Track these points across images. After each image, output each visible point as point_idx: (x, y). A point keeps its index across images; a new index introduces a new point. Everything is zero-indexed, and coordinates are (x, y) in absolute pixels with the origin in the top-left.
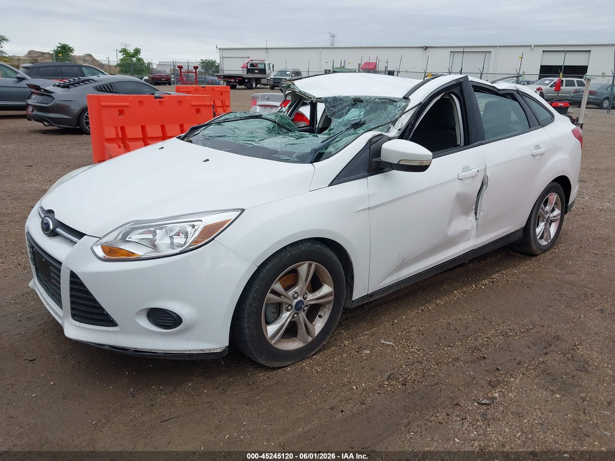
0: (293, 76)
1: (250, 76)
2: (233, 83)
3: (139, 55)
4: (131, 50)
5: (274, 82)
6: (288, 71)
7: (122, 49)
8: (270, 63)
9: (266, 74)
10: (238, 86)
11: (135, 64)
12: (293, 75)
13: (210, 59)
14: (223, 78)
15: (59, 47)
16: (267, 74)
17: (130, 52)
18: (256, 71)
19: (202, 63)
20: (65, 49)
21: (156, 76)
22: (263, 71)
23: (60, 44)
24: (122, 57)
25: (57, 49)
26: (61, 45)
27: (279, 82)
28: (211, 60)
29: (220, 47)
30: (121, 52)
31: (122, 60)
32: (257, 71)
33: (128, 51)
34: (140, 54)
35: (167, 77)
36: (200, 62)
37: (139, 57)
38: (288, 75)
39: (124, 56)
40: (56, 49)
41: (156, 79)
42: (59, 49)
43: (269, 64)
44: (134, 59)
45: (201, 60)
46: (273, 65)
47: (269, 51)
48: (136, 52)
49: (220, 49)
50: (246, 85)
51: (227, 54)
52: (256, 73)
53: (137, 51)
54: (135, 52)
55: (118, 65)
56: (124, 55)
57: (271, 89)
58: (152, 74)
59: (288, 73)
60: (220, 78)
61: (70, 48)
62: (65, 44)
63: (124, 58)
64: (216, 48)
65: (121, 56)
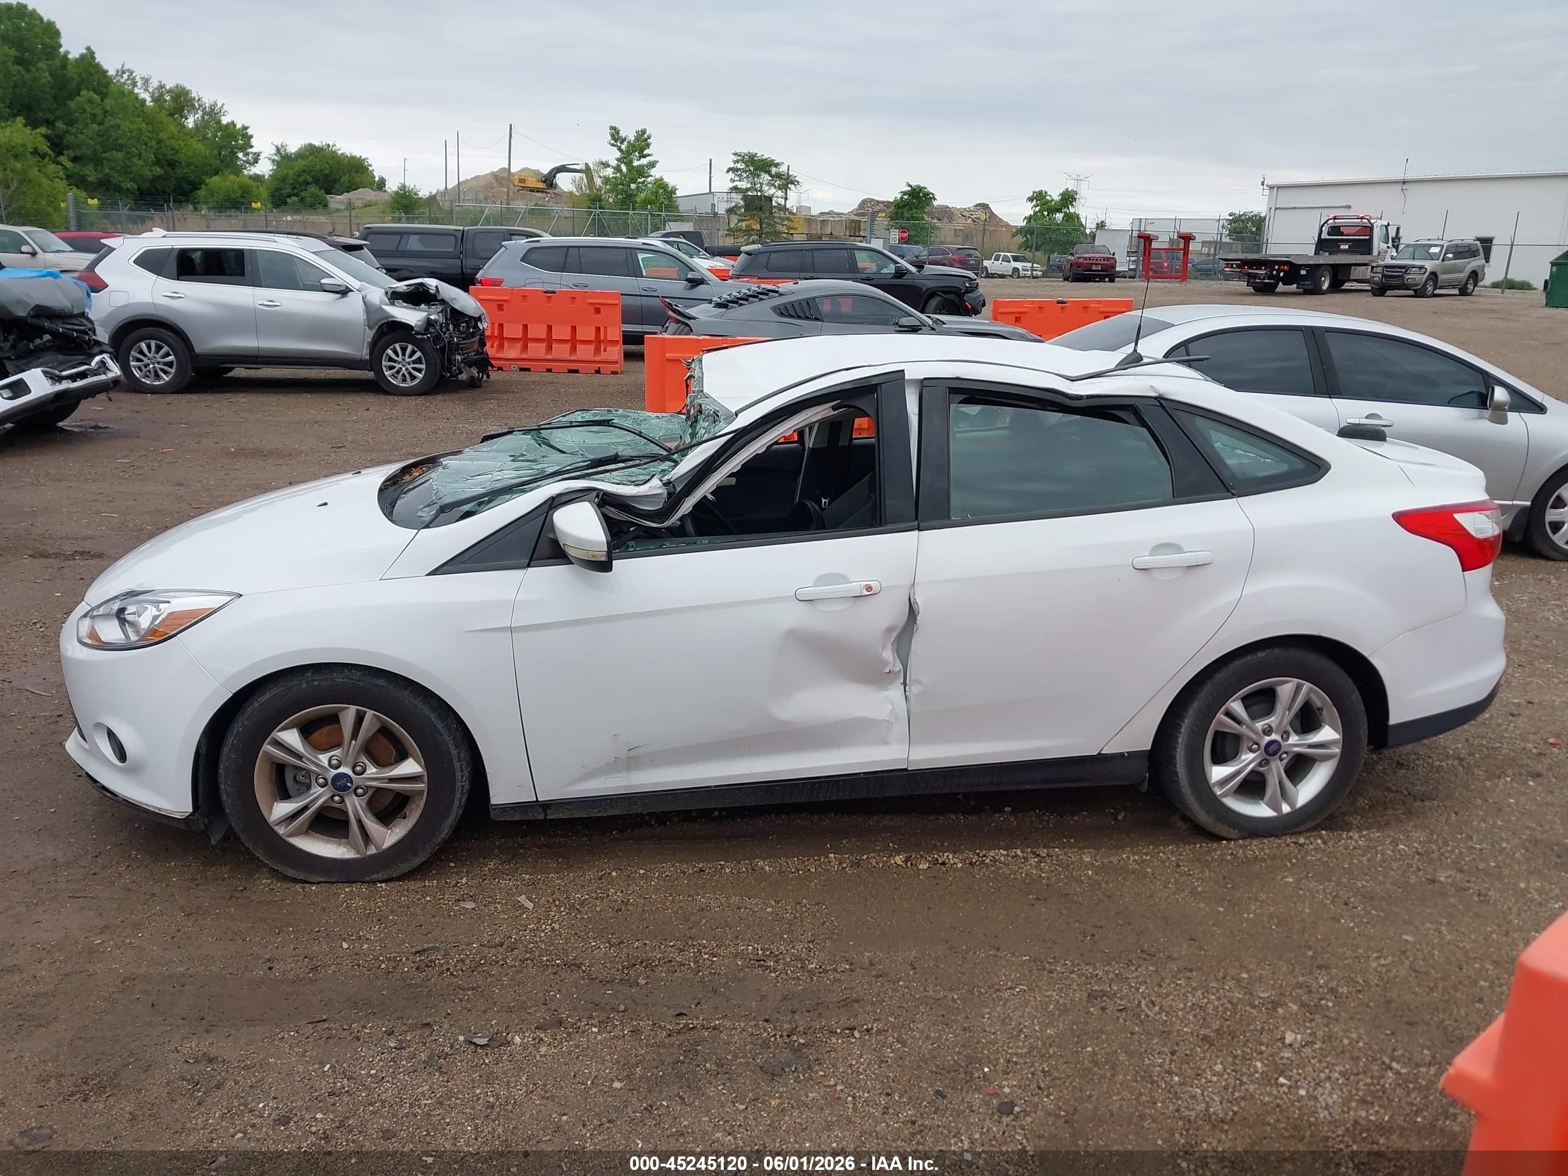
0: (1450, 259)
1: (1326, 259)
2: (1264, 279)
3: (1072, 205)
4: (1055, 195)
5: (1384, 276)
6: (1436, 246)
7: (1034, 192)
8: (1388, 225)
9: (1370, 252)
10: (1281, 287)
11: (1058, 228)
12: (1451, 256)
13: (1255, 212)
14: (1238, 266)
15: (905, 193)
16: (1375, 253)
17: (1053, 200)
18: (1342, 247)
19: (1231, 222)
20: (918, 197)
21: (1081, 260)
22: (1364, 246)
23: (910, 186)
24: (1032, 213)
25: (902, 198)
26: (910, 188)
27: (1399, 276)
28: (1255, 216)
29: (1271, 183)
30: (1031, 199)
31: (1029, 219)
32: (1347, 247)
33: (1048, 198)
34: (1074, 203)
35: (1106, 262)
36: (1227, 220)
37: (1072, 210)
38: (1432, 257)
39: (1038, 209)
40: (899, 196)
41: (1079, 267)
42: (906, 197)
43: (1387, 227)
44: (1059, 216)
45: (1230, 215)
46: (1398, 229)
47: (1412, 189)
48: (1066, 199)
49: (1271, 188)
50: (1302, 283)
51: (1287, 199)
52: (1344, 251)
53: (1068, 198)
54: (1062, 199)
55: (1020, 231)
56: (1036, 206)
57: (1374, 295)
58: (1072, 254)
59: (1434, 250)
60: (1232, 267)
61: (928, 194)
62: (918, 186)
63: (1035, 213)
64: (1263, 184)
65: (1028, 209)
